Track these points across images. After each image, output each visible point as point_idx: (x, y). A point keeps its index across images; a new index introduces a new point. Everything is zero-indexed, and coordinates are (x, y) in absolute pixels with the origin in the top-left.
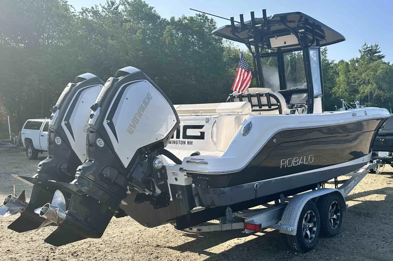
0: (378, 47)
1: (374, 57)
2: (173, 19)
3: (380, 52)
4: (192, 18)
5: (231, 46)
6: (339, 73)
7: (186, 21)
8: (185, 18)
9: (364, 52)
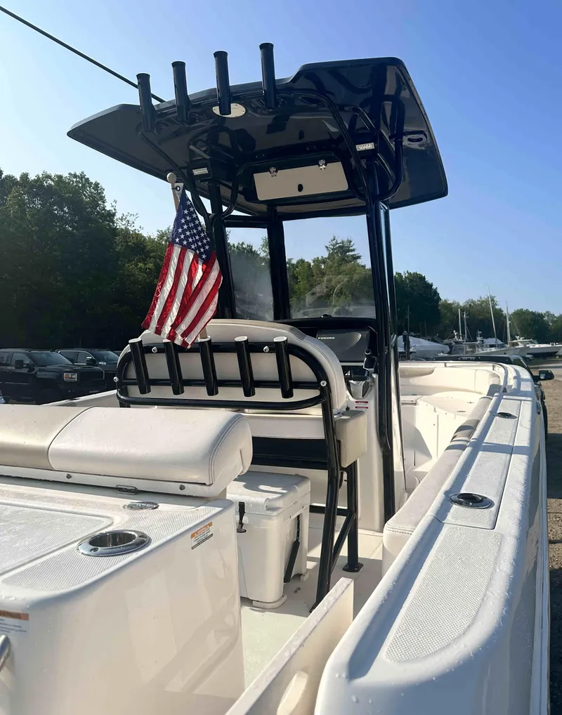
0: (352, 244)
1: (347, 256)
2: (25, 176)
3: (354, 250)
4: (60, 177)
5: (130, 228)
6: (299, 277)
7: (50, 182)
8: (49, 177)
9: (332, 249)
